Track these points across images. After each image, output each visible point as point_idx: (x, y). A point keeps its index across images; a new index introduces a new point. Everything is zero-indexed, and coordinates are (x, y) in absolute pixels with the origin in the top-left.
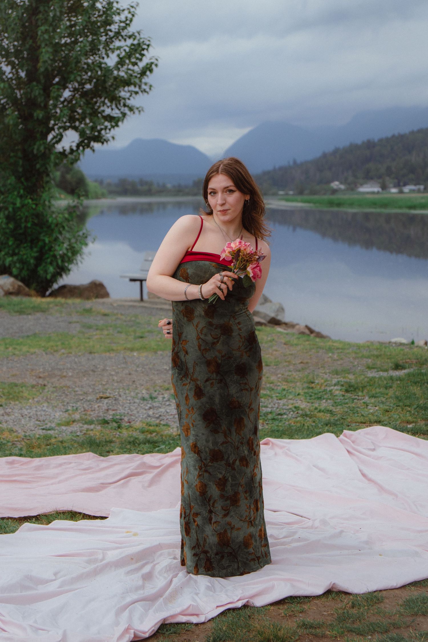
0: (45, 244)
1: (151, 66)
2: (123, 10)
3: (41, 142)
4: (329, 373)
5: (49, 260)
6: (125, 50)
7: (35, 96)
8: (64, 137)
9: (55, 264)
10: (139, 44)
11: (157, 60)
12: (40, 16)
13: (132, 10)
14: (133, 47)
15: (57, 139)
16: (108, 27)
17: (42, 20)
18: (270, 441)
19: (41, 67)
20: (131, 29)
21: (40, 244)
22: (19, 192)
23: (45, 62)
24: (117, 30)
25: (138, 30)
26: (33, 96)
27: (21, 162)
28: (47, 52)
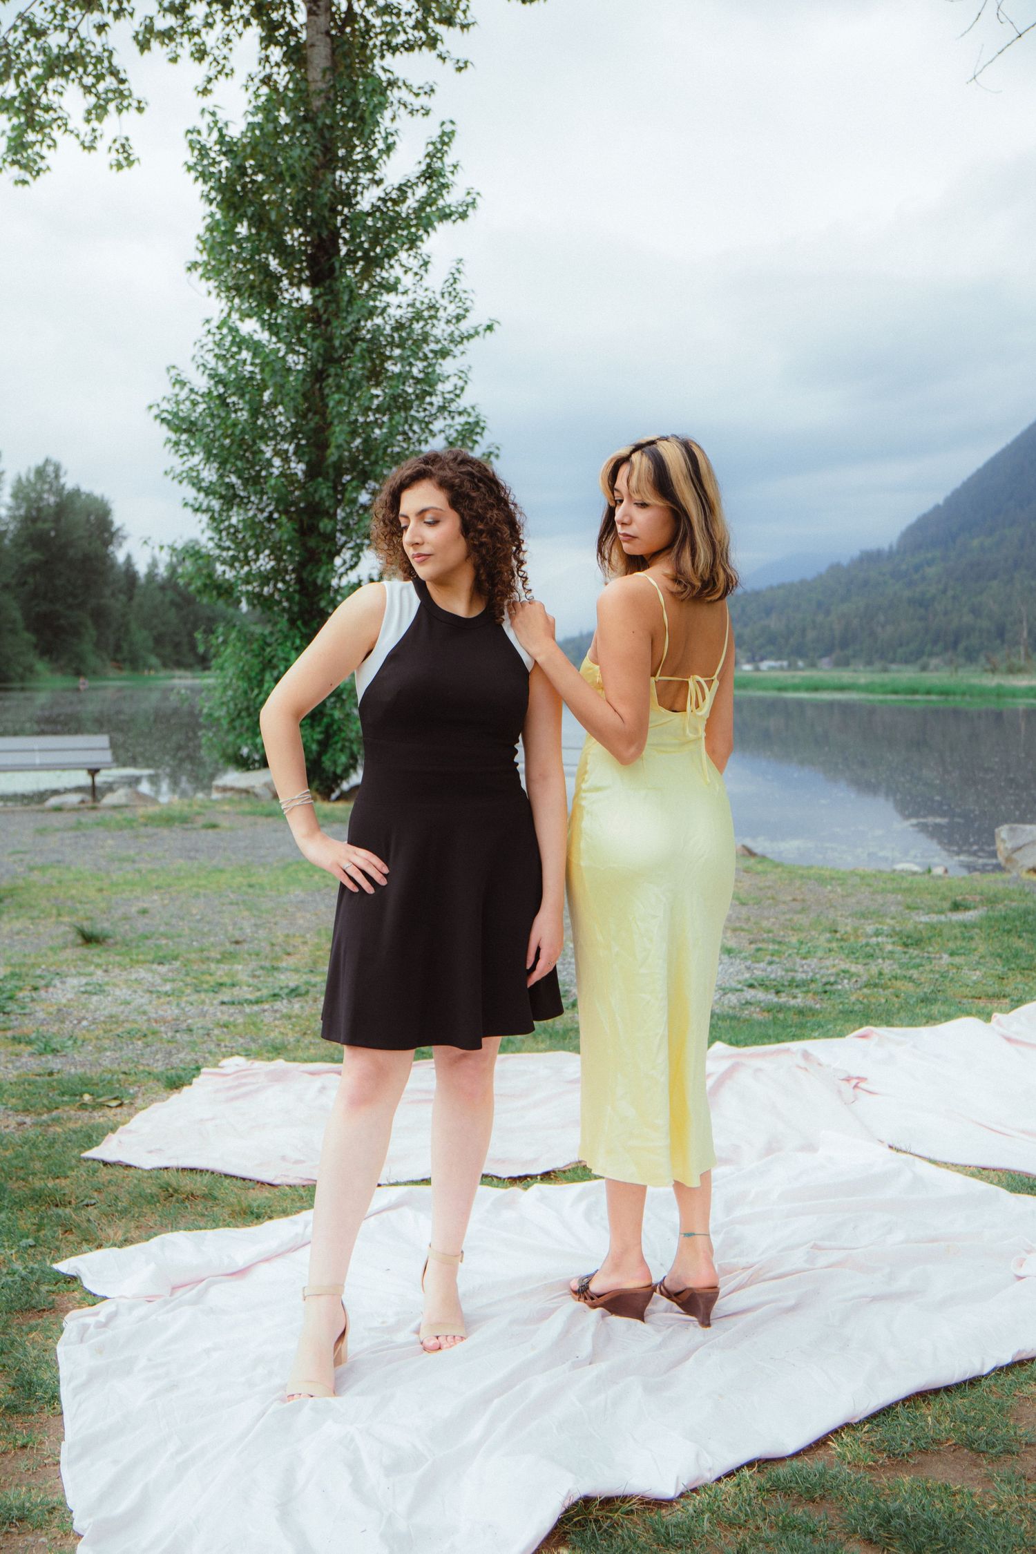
0: (333, 721)
1: (489, 457)
2: (449, 376)
3: (329, 567)
4: (850, 915)
5: (339, 745)
6: (457, 430)
7: (321, 498)
8: (363, 559)
9: (348, 751)
10: (477, 423)
11: (498, 448)
12: (330, 380)
13: (463, 375)
14: (467, 427)
15: (352, 563)
16: (428, 399)
17: (331, 388)
18: (872, 1032)
19: (332, 455)
20: (463, 403)
21: (326, 720)
22: (293, 643)
23: (339, 447)
24: (441, 404)
25: (473, 403)
26: (317, 498)
27: (297, 597)
28: (341, 431)
